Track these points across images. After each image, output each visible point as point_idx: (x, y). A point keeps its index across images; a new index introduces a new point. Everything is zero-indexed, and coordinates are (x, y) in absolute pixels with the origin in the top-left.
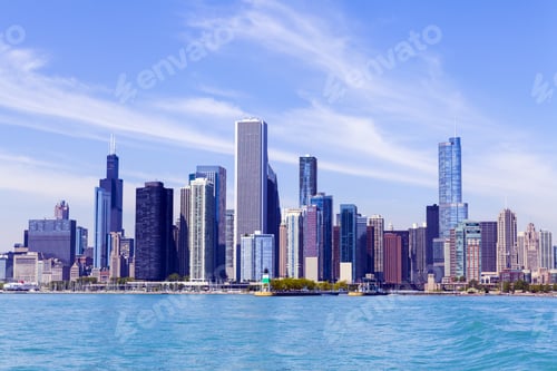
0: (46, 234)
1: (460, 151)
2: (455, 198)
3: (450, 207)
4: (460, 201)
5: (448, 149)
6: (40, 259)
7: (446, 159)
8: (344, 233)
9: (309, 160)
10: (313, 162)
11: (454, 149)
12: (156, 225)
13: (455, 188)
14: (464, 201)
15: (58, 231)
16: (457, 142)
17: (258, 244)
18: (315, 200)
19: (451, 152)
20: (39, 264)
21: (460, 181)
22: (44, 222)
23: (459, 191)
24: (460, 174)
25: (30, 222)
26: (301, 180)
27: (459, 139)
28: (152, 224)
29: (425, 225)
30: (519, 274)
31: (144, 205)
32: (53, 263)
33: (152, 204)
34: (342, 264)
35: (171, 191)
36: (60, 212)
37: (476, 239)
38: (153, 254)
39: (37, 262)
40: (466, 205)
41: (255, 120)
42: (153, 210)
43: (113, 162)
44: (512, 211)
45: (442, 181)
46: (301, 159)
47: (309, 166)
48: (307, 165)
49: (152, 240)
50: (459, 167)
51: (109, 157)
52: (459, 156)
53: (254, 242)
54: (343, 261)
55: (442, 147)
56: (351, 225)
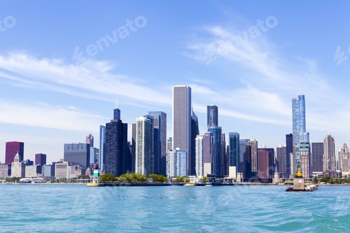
0: (74, 151)
1: (304, 103)
2: (302, 130)
3: (298, 135)
4: (305, 131)
5: (297, 102)
6: (70, 165)
7: (296, 108)
8: (231, 150)
9: (213, 107)
10: (215, 109)
11: (301, 102)
12: (116, 144)
13: (301, 124)
14: (307, 131)
15: (80, 150)
16: (302, 98)
17: (178, 156)
18: (211, 130)
19: (299, 103)
20: (69, 168)
21: (305, 120)
22: (72, 145)
23: (304, 125)
24: (304, 116)
25: (65, 145)
26: (208, 119)
27: (304, 96)
28: (114, 144)
29: (285, 146)
30: (334, 173)
31: (110, 133)
32: (76, 168)
33: (114, 132)
34: (230, 167)
35: (126, 125)
36: (89, 140)
37: (305, 151)
38: (114, 161)
39: (68, 167)
40: (308, 134)
41: (184, 86)
42: (115, 136)
43: (117, 112)
44: (332, 136)
45: (294, 120)
46: (208, 107)
47: (213, 111)
48: (212, 111)
49: (114, 154)
50: (304, 112)
51: (115, 110)
52: (304, 106)
53: (175, 154)
54: (231, 166)
55: (294, 101)
56: (235, 144)
